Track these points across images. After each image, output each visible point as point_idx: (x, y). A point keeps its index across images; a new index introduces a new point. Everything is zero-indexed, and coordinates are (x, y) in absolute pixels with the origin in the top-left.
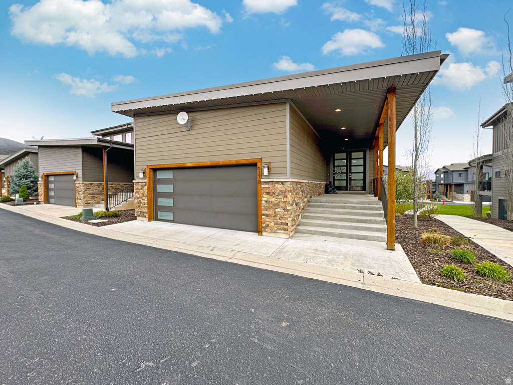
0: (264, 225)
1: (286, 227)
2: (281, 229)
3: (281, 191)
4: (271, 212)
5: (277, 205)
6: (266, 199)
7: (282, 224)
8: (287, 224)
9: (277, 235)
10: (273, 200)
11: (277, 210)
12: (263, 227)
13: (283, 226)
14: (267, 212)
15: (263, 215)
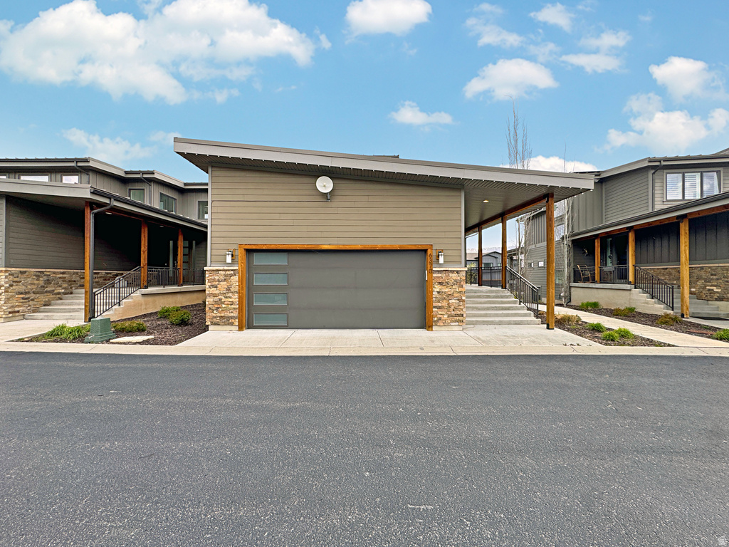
0: (436, 319)
1: (461, 318)
2: (455, 321)
3: (455, 281)
4: (445, 304)
5: (450, 296)
6: (438, 290)
7: (459, 315)
8: (462, 315)
9: (450, 328)
10: (447, 290)
11: (450, 301)
12: (435, 321)
13: (457, 318)
14: (440, 304)
15: (435, 307)
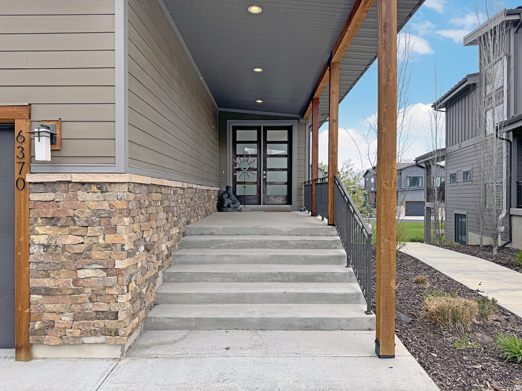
0: (37, 325)
1: (111, 324)
2: (95, 333)
3: (95, 212)
4: (62, 280)
5: (82, 257)
6: (43, 240)
7: (100, 315)
8: (116, 315)
9: (84, 352)
10: (70, 240)
11: (81, 274)
12: (35, 332)
13: (101, 323)
14: (48, 283)
15: (36, 291)
